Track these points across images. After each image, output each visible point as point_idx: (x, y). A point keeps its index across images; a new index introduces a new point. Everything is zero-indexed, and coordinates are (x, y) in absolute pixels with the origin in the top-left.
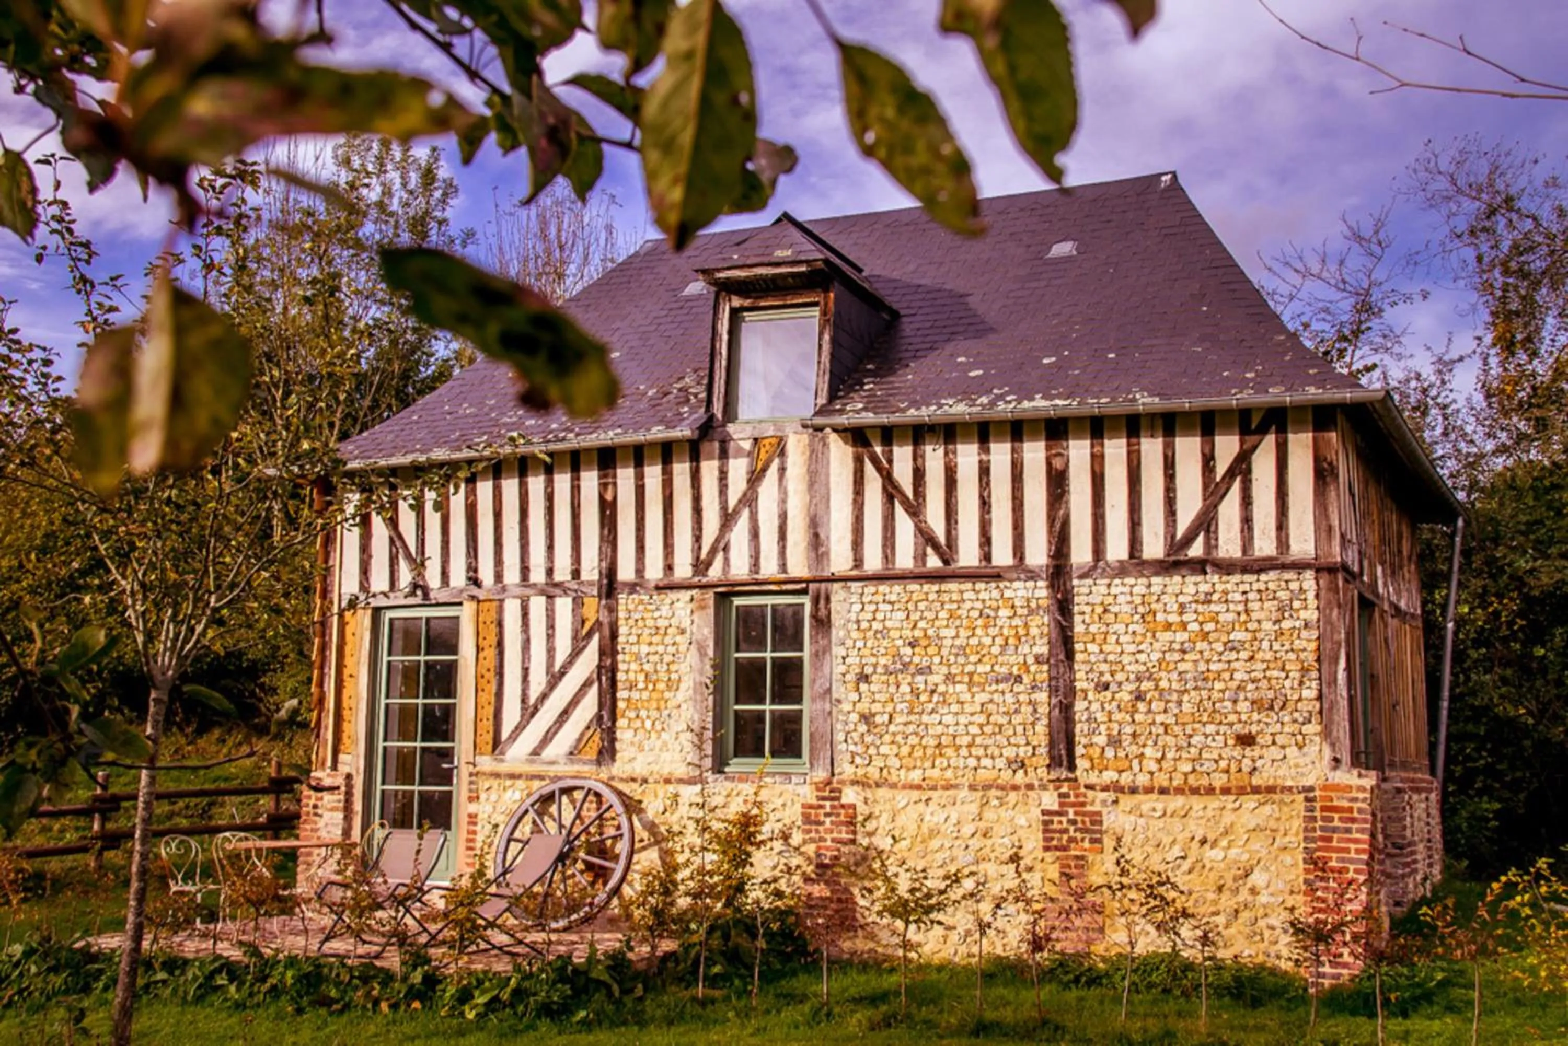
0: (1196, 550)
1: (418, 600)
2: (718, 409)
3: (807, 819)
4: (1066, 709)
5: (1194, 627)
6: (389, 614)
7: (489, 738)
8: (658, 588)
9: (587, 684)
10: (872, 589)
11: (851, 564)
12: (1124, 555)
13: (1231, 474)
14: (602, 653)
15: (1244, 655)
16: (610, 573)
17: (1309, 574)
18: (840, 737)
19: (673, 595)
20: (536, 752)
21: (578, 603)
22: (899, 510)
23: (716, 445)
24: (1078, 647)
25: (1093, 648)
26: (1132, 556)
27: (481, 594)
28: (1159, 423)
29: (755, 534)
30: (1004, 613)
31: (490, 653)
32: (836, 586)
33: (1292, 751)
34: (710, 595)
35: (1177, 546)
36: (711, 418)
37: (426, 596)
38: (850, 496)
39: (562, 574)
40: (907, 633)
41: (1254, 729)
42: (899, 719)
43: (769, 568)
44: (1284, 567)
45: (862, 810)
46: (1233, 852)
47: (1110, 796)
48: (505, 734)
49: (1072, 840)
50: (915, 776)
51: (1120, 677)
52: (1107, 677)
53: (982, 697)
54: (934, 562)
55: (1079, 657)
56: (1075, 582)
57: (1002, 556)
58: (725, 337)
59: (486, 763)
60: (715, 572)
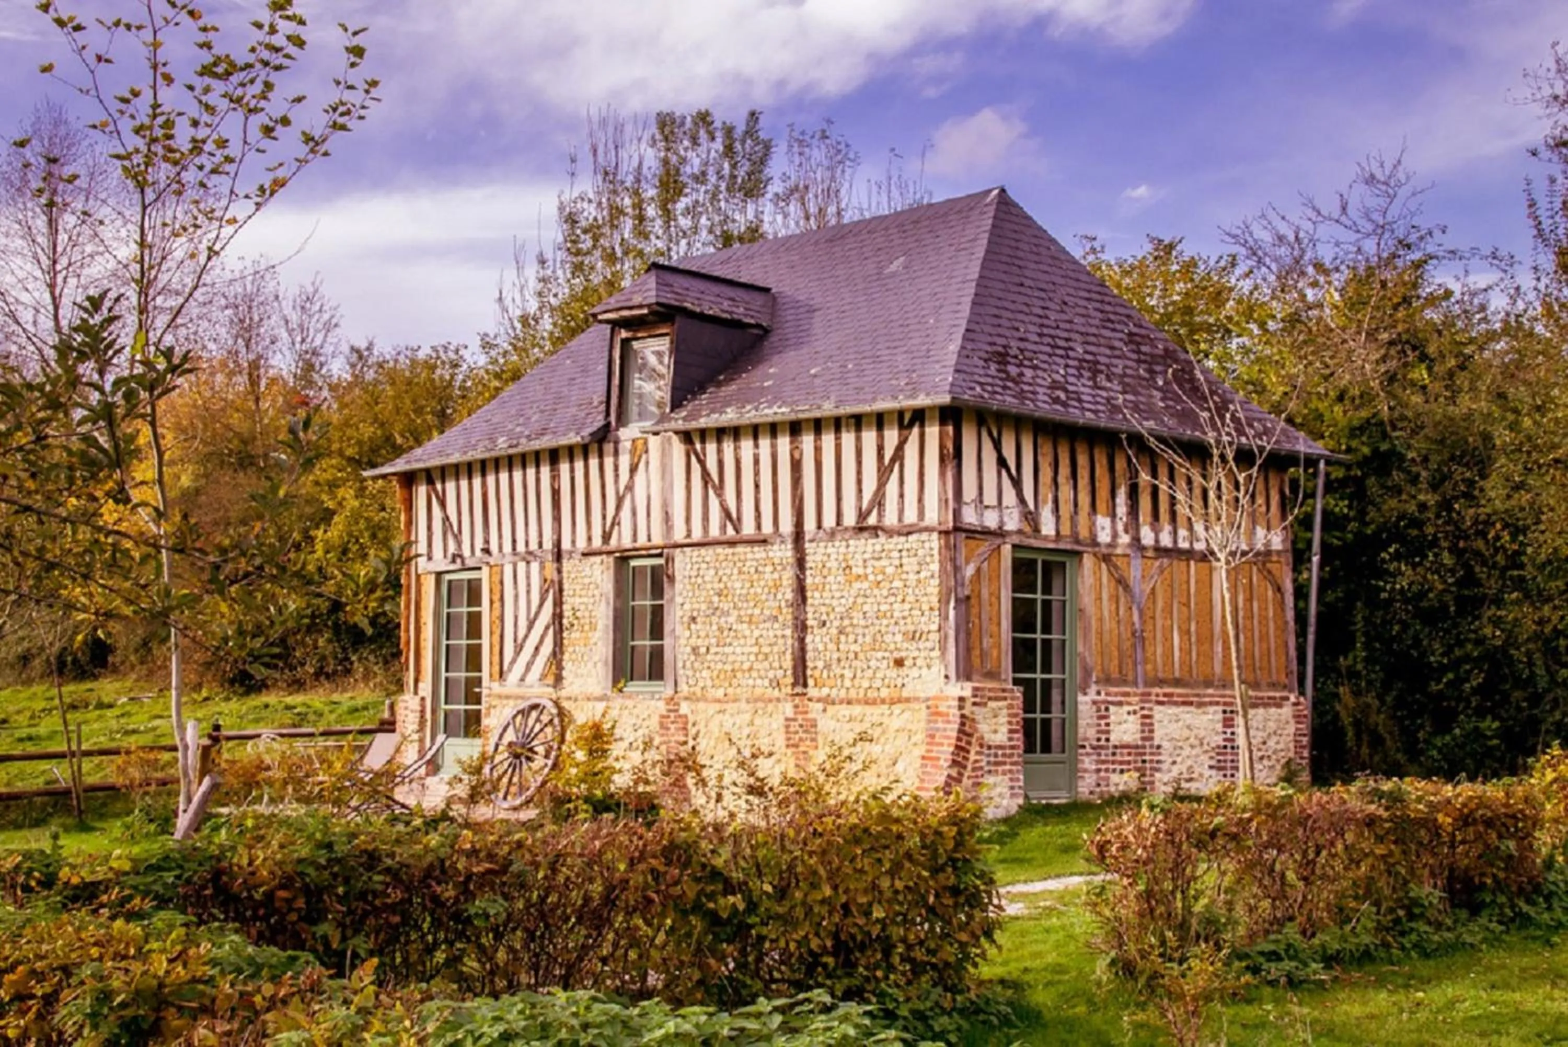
0: (872, 520)
1: (458, 565)
2: (613, 418)
3: (662, 726)
4: (802, 641)
5: (871, 578)
6: (448, 577)
7: (496, 668)
8: (585, 555)
9: (547, 628)
10: (696, 553)
11: (684, 533)
12: (833, 524)
13: (893, 461)
14: (555, 604)
15: (900, 598)
16: (558, 544)
17: (935, 535)
18: (680, 664)
19: (593, 559)
20: (522, 680)
21: (542, 567)
22: (711, 492)
23: (612, 445)
24: (809, 594)
25: (817, 595)
26: (838, 524)
27: (492, 561)
28: (852, 421)
29: (634, 513)
30: (769, 569)
31: (497, 605)
32: (678, 550)
33: (925, 671)
34: (610, 560)
35: (862, 516)
36: (608, 425)
37: (463, 562)
38: (684, 482)
39: (533, 546)
40: (716, 586)
41: (903, 654)
42: (712, 650)
43: (642, 541)
44: (921, 530)
45: (691, 719)
46: (887, 747)
47: (820, 706)
48: (505, 667)
49: (801, 739)
50: (720, 693)
51: (832, 616)
52: (824, 617)
53: (756, 633)
54: (730, 531)
55: (810, 601)
56: (807, 545)
57: (767, 528)
58: (618, 362)
59: (496, 686)
60: (613, 542)
